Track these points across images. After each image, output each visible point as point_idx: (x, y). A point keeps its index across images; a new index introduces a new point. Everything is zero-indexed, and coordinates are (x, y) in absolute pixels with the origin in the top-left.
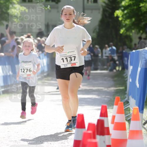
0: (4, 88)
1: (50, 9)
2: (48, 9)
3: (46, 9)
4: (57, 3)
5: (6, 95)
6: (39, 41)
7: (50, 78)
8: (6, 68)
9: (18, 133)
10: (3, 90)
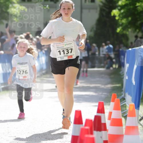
0: (4, 85)
1: (49, 8)
2: (47, 8)
3: (45, 8)
4: (55, 3)
5: (6, 92)
6: (38, 39)
7: (48, 76)
8: (6, 65)
9: (17, 128)
10: (3, 87)
